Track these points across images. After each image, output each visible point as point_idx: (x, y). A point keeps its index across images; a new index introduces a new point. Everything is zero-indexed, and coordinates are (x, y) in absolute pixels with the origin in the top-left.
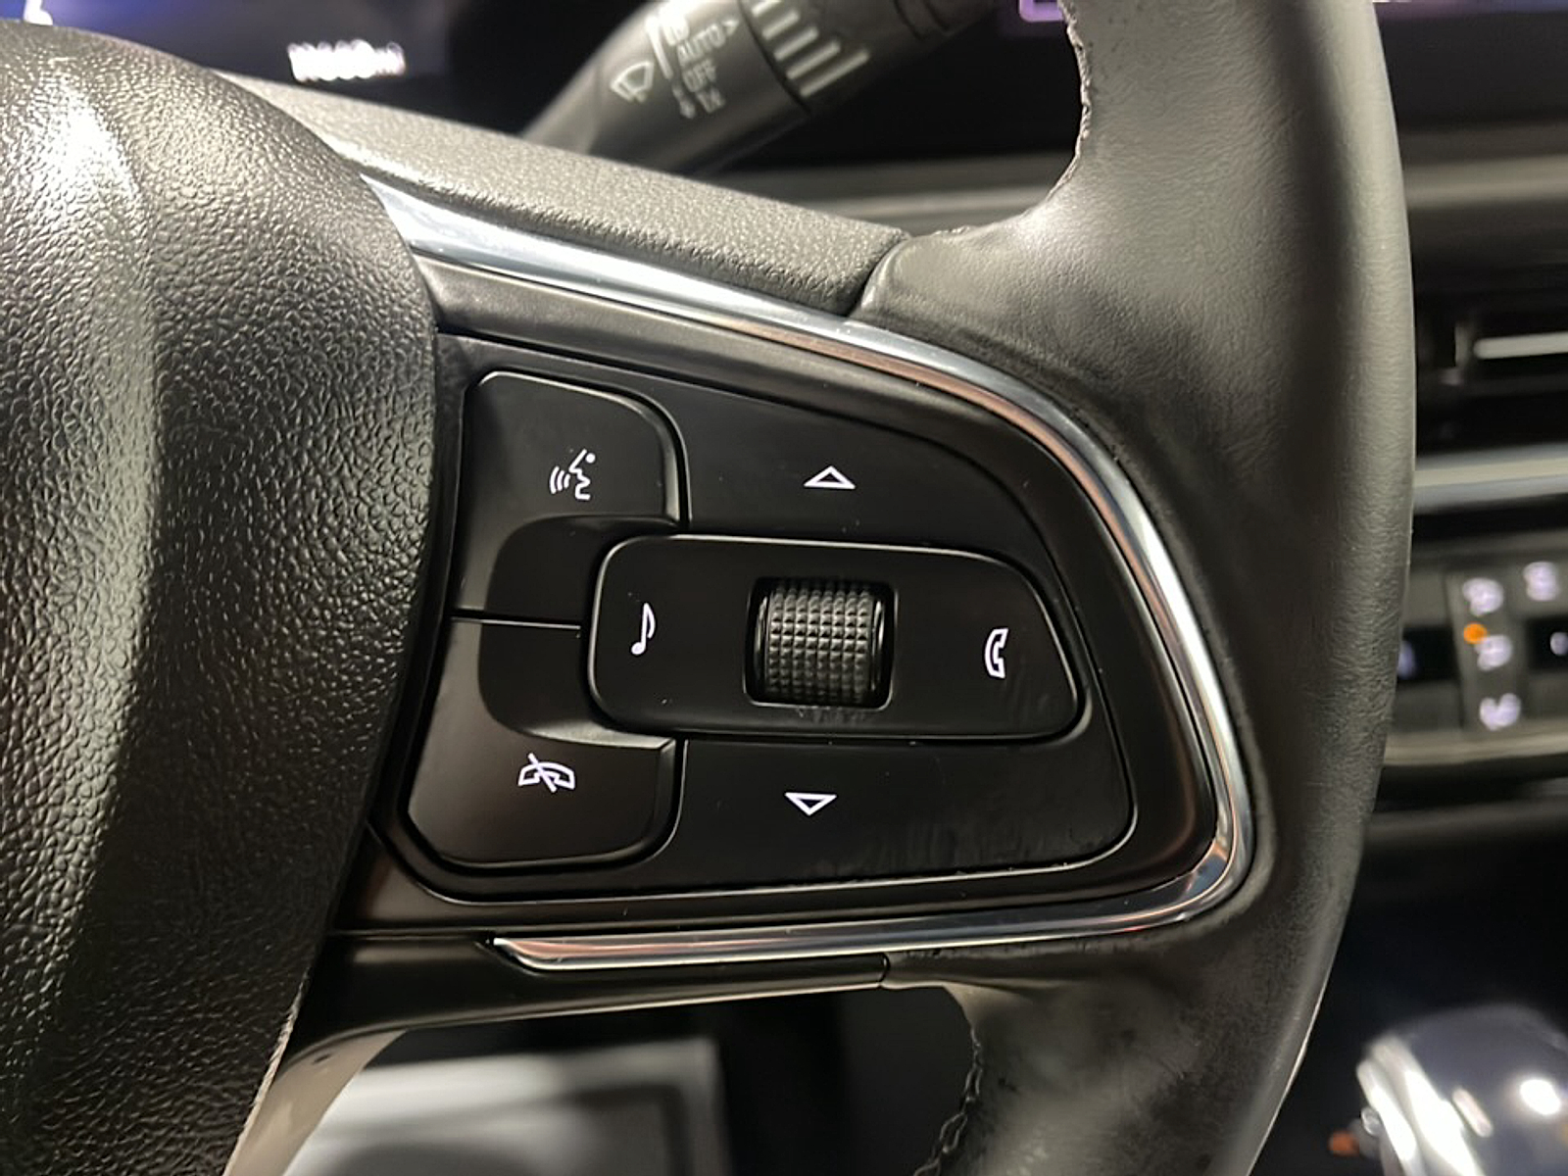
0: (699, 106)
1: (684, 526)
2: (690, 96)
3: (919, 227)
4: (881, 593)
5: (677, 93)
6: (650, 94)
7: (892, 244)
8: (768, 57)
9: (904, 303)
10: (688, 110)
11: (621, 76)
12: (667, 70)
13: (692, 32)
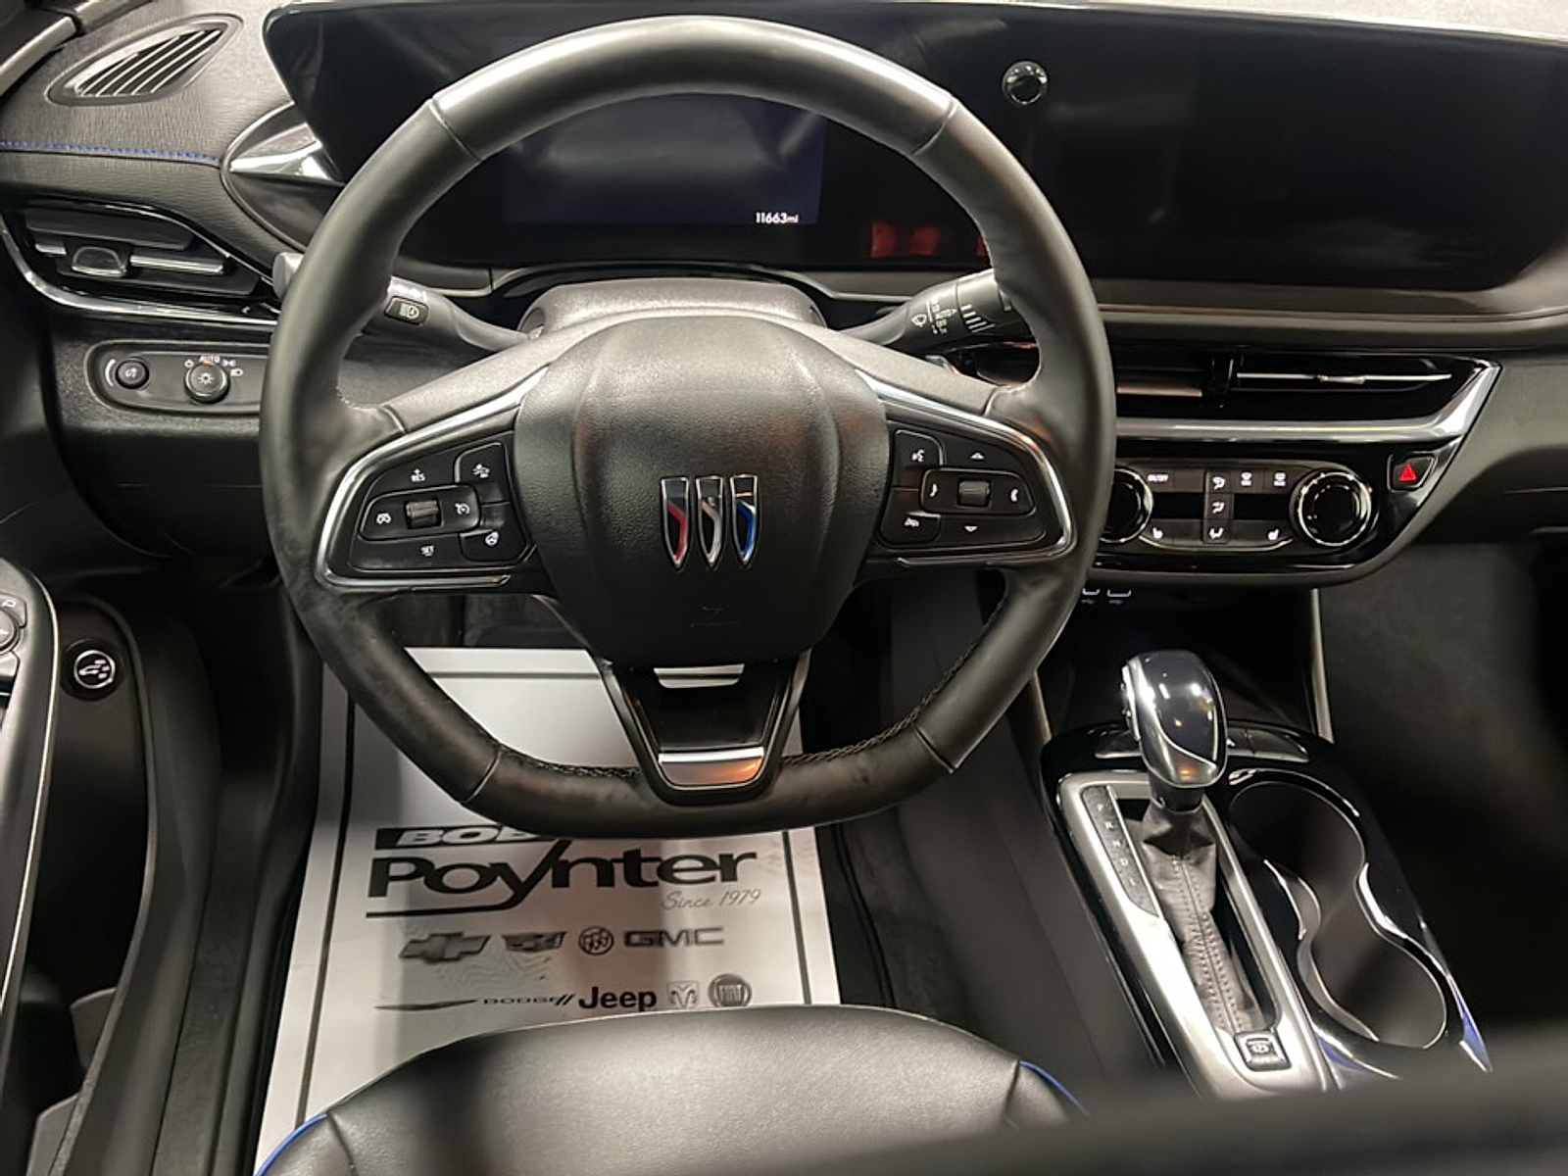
0: (939, 332)
1: (944, 466)
2: (937, 328)
3: (1000, 385)
4: (988, 481)
5: (933, 327)
6: (924, 325)
7: (994, 391)
8: (961, 316)
9: (994, 413)
10: (935, 332)
11: (916, 318)
12: (931, 320)
13: (941, 310)
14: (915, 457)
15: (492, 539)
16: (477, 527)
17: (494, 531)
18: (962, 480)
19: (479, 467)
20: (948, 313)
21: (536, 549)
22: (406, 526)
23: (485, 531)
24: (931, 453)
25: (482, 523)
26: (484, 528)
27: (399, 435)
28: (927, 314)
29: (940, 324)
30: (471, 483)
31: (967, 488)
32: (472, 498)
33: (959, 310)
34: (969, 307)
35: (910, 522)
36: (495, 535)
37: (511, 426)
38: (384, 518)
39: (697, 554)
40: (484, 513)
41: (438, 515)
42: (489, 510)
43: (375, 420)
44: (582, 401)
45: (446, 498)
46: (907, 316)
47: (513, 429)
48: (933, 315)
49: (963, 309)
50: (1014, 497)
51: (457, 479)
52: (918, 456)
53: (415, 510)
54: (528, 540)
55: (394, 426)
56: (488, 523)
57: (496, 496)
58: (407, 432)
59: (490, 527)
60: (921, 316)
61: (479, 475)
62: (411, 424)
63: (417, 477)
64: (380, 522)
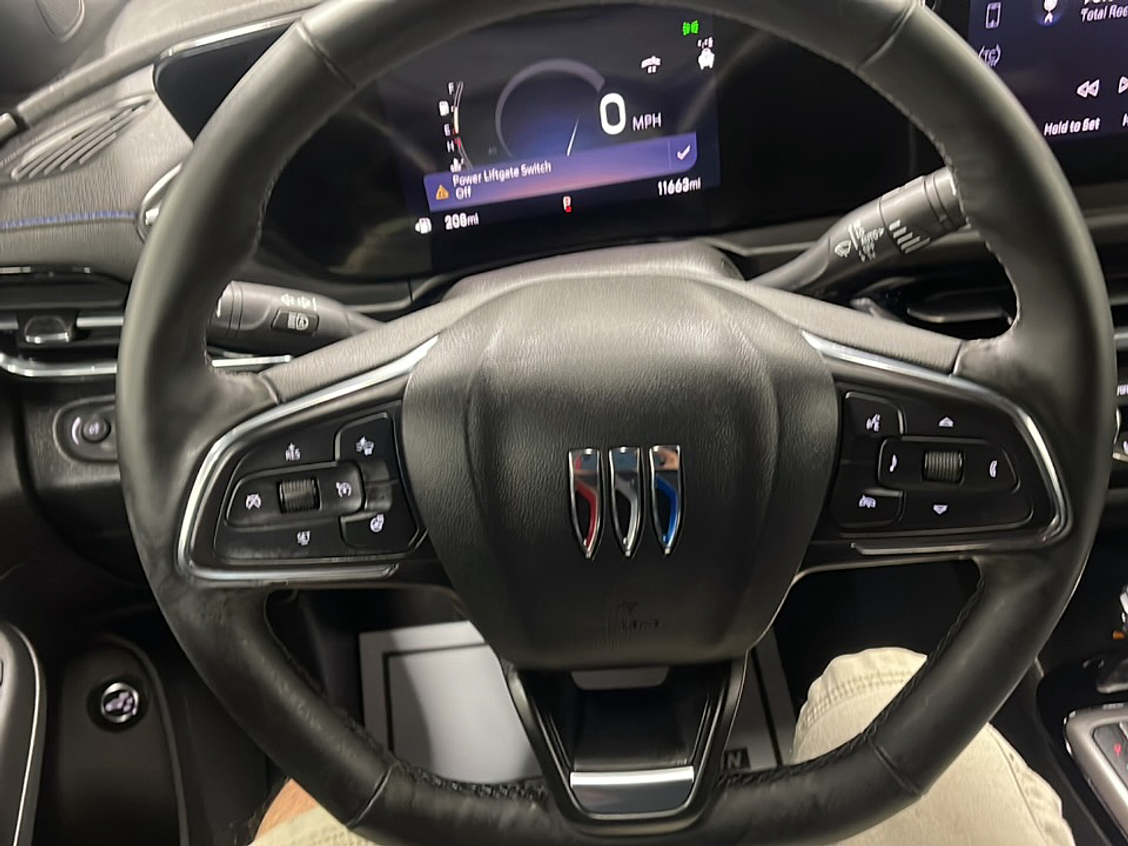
0: (867, 258)
1: (905, 435)
2: (864, 254)
4: (961, 452)
5: (860, 254)
8: (890, 235)
10: (863, 259)
11: (839, 246)
12: (856, 246)
13: (866, 233)
14: (869, 425)
15: (377, 525)
16: (362, 509)
17: (380, 513)
18: (926, 452)
19: (363, 441)
20: (875, 235)
21: (427, 536)
22: (278, 510)
23: (369, 515)
24: (889, 421)
25: (366, 506)
26: (368, 510)
27: (272, 406)
28: (851, 239)
29: (867, 249)
30: (353, 460)
31: (935, 461)
32: (355, 476)
33: (887, 230)
34: (898, 223)
35: (866, 502)
36: (381, 518)
37: (399, 396)
38: (253, 500)
39: (610, 540)
40: (367, 494)
41: (317, 497)
42: (374, 491)
43: (247, 391)
44: (479, 364)
45: (325, 478)
46: (830, 248)
47: (402, 398)
48: (859, 241)
49: (891, 228)
50: (993, 472)
51: (337, 456)
52: (873, 423)
53: (289, 492)
54: (418, 526)
55: (268, 396)
56: (372, 505)
57: (382, 473)
58: (282, 402)
59: (374, 510)
60: (844, 243)
61: (363, 451)
62: (286, 393)
63: (292, 453)
64: (250, 507)
